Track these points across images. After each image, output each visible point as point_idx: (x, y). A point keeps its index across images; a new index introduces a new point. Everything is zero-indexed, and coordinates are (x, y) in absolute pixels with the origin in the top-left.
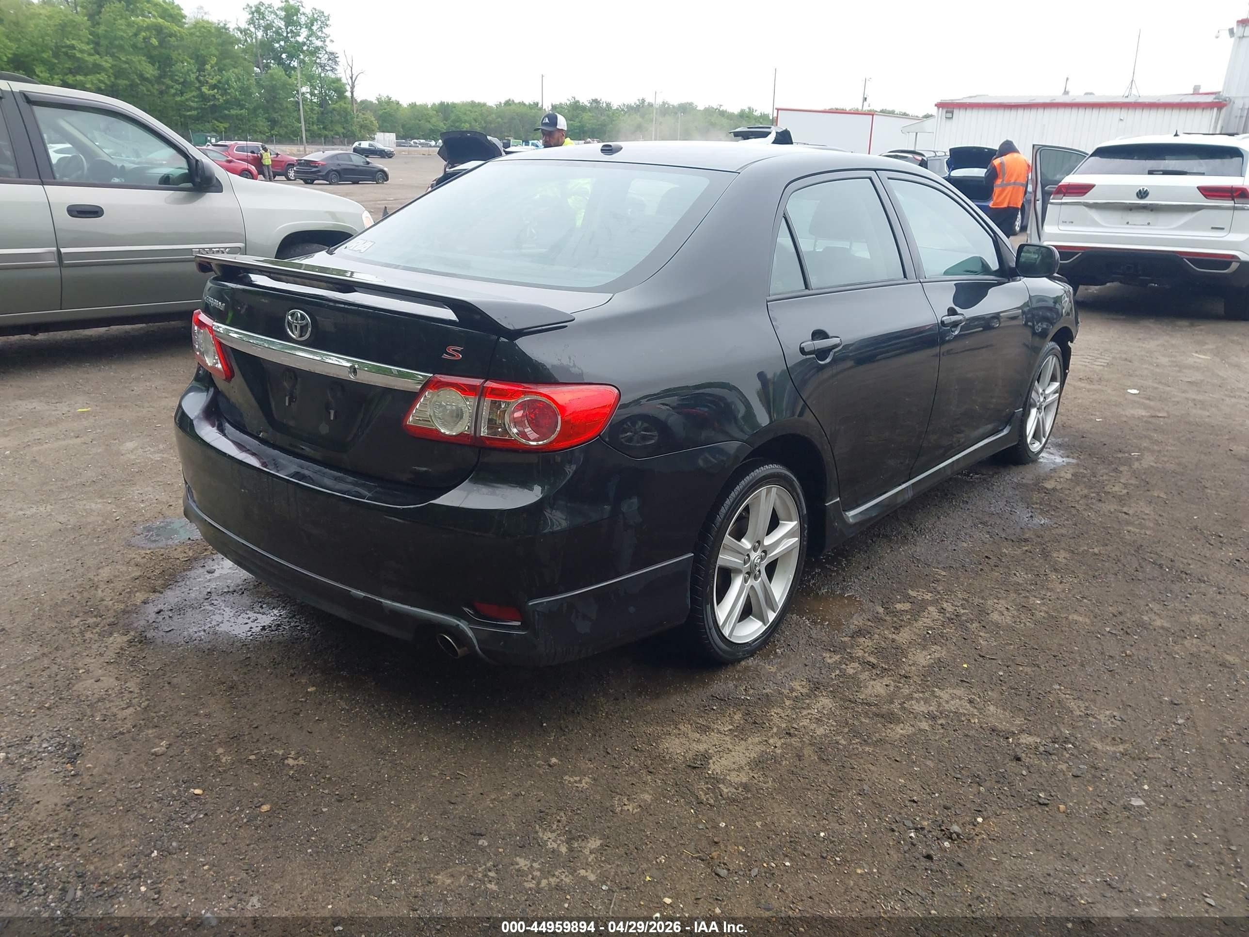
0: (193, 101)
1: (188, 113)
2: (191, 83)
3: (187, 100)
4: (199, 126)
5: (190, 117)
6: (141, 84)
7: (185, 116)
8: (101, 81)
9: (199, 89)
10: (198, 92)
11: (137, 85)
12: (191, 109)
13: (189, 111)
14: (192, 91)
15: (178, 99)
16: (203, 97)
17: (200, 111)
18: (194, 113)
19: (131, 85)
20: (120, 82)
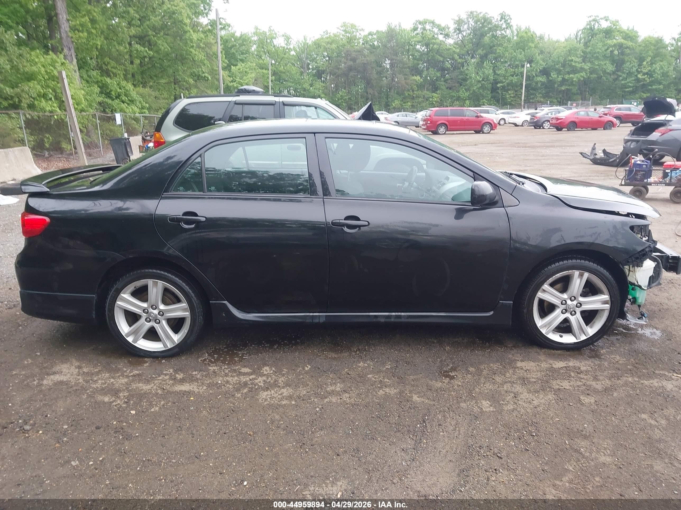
0: (632, 83)
1: (627, 90)
2: (633, 73)
3: (628, 82)
4: (632, 97)
5: (628, 91)
6: (604, 76)
7: (625, 92)
8: (581, 76)
9: (636, 76)
10: (635, 78)
11: (602, 76)
12: (630, 87)
13: (628, 88)
14: (632, 77)
15: (623, 82)
16: (638, 80)
17: (634, 88)
18: (631, 89)
19: (598, 77)
20: (592, 76)
